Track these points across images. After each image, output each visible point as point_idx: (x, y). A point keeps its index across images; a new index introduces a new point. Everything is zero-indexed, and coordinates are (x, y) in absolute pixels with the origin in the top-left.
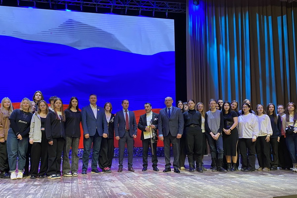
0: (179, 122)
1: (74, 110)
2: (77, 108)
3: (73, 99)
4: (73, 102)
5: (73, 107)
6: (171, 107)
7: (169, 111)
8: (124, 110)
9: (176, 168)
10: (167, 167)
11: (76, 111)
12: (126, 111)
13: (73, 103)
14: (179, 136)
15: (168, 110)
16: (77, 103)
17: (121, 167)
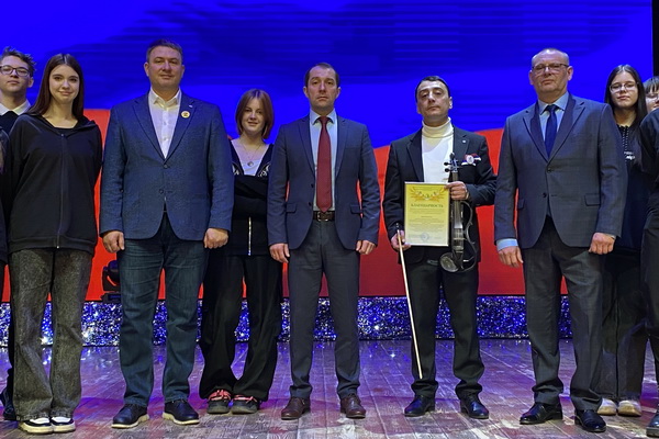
0: (600, 175)
1: (60, 120)
2: (76, 110)
3: (56, 64)
4: (58, 78)
5: (59, 103)
6: (561, 102)
7: (551, 121)
8: (314, 116)
9: (587, 407)
10: (544, 397)
11: (70, 124)
12: (324, 121)
13: (54, 84)
14: (604, 241)
15: (544, 118)
16: (75, 86)
17: (299, 392)
